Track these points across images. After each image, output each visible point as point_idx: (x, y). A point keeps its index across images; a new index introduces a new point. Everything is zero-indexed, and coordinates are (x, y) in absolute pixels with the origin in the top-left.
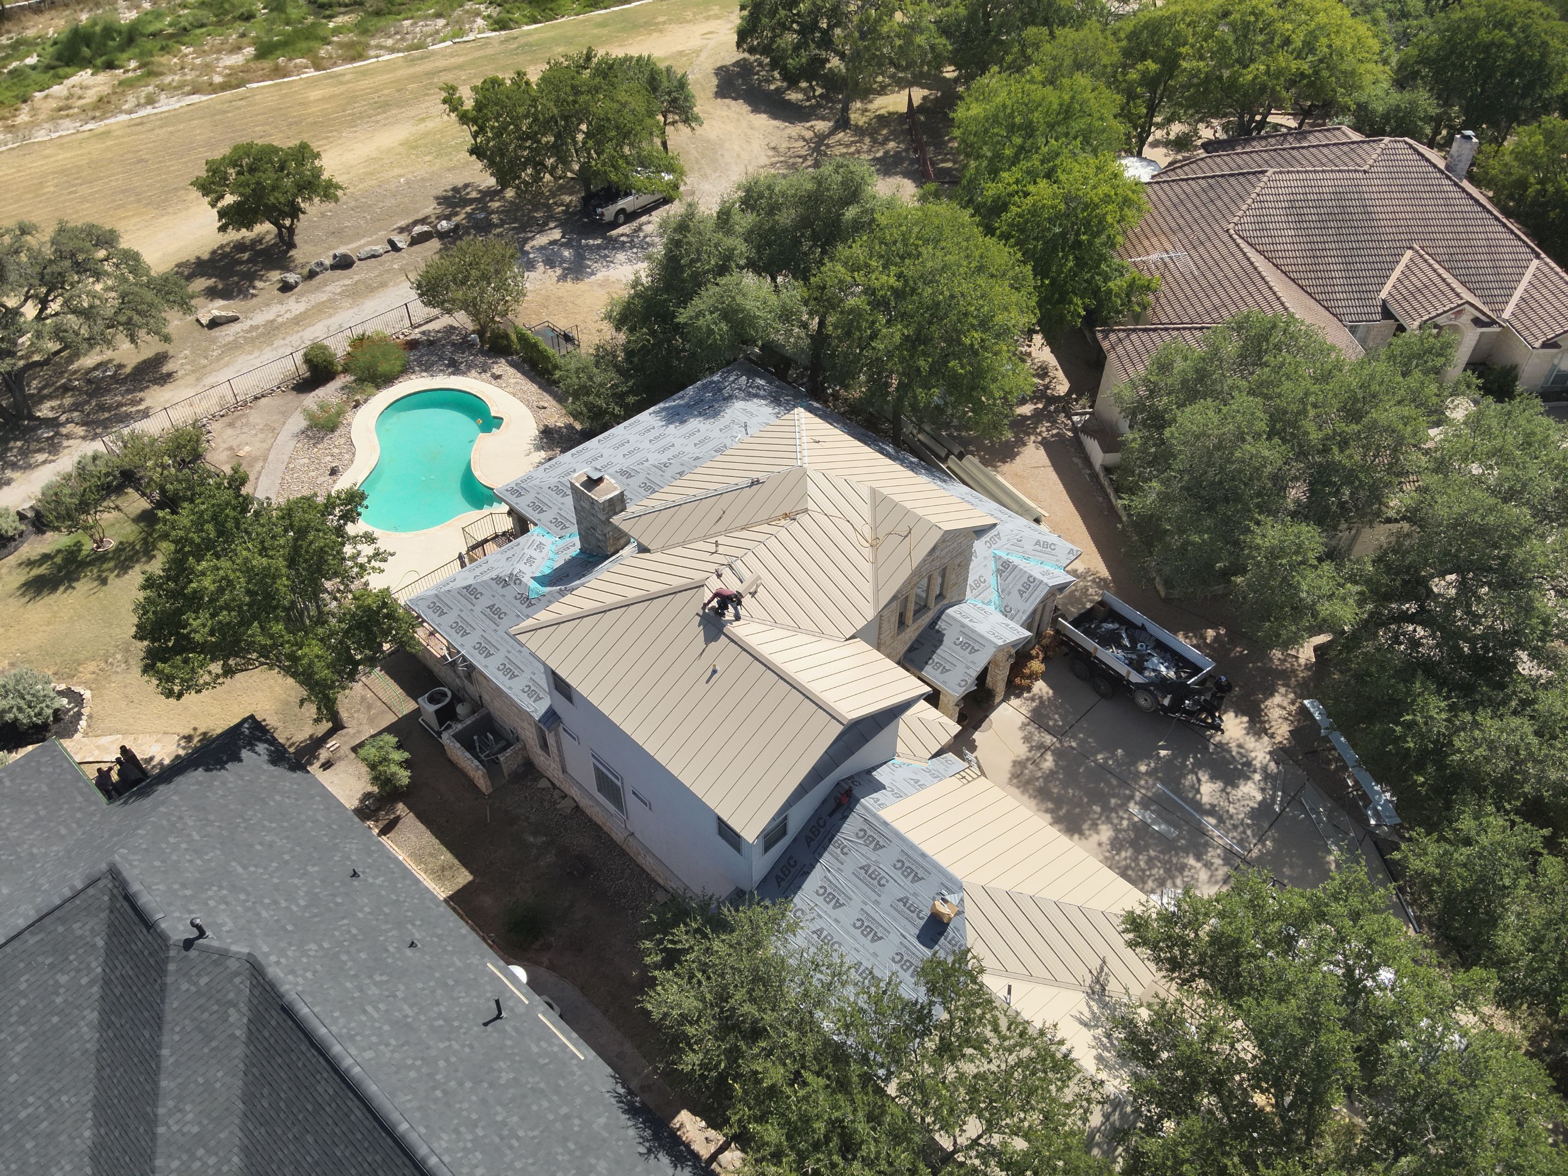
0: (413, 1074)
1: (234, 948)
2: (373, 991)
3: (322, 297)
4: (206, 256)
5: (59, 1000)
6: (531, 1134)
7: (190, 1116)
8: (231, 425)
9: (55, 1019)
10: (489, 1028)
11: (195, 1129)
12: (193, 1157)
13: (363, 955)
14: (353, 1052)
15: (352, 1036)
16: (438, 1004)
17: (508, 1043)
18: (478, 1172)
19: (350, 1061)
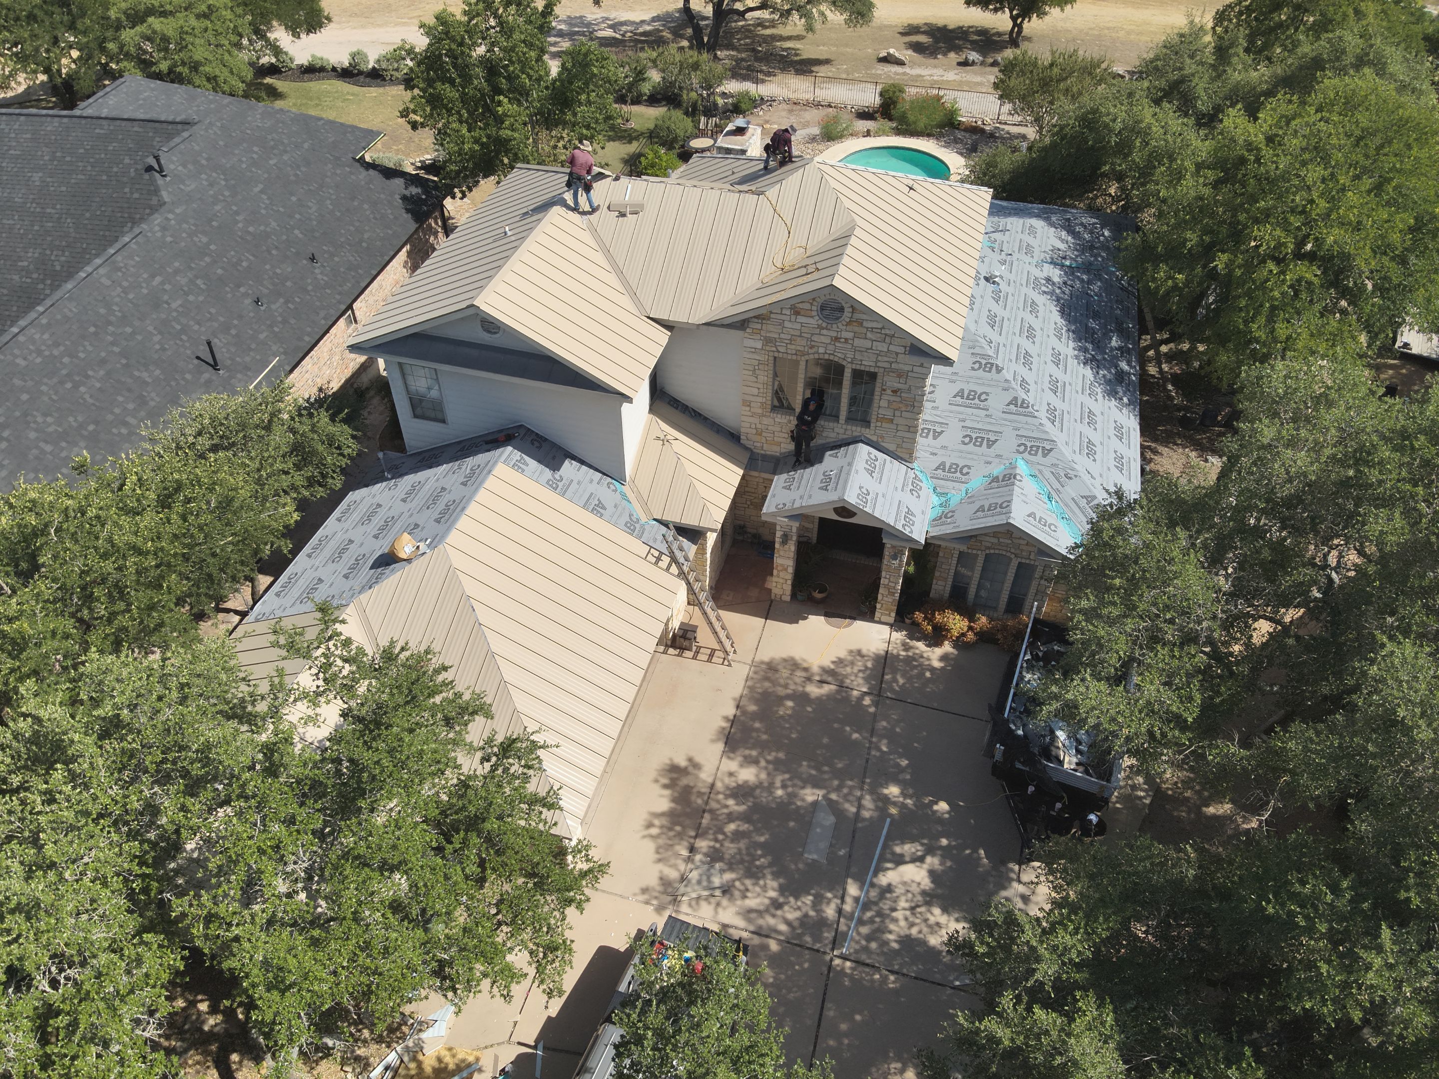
0: (102, 311)
1: (164, 194)
2: (182, 280)
3: (978, 79)
4: (951, 27)
5: (115, 169)
6: (87, 396)
7: (63, 259)
8: (791, 111)
9: (104, 177)
10: (196, 361)
11: (58, 268)
12: (43, 281)
13: (220, 271)
14: (102, 271)
15: (119, 269)
16: (199, 323)
17: (188, 376)
18: (20, 361)
19: (89, 269)
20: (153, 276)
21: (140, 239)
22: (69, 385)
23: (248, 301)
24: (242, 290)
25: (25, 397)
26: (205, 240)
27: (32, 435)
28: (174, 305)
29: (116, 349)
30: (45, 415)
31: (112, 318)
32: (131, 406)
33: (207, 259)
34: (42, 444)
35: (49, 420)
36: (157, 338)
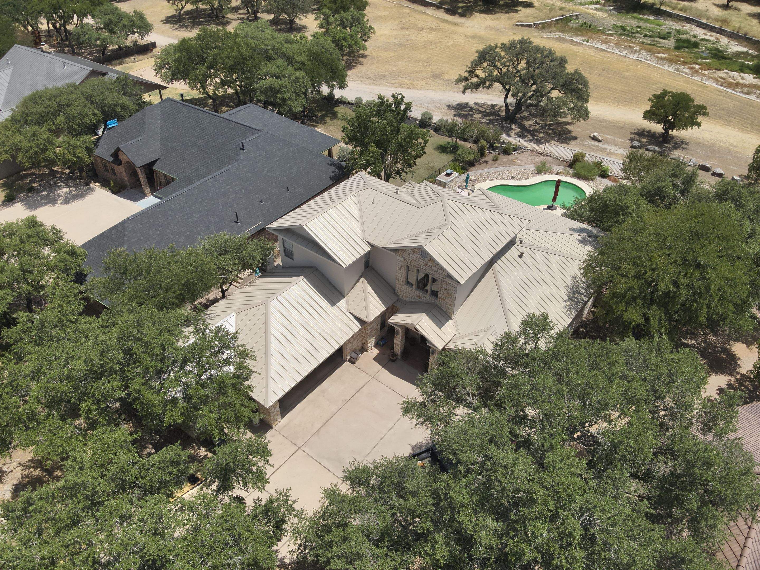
0: (206, 194)
1: (241, 156)
2: (237, 188)
6: (190, 222)
8: (530, 155)
13: (251, 188)
14: (210, 180)
15: (216, 181)
16: (237, 204)
17: (227, 223)
18: (173, 206)
19: (206, 179)
20: (227, 185)
21: (228, 172)
22: (186, 217)
23: (257, 200)
24: (257, 196)
25: (170, 218)
26: (250, 175)
27: (168, 231)
28: (231, 197)
29: (206, 208)
30: (175, 226)
31: (208, 198)
32: (204, 229)
33: (249, 183)
34: (170, 235)
35: (176, 227)
36: (221, 207)
